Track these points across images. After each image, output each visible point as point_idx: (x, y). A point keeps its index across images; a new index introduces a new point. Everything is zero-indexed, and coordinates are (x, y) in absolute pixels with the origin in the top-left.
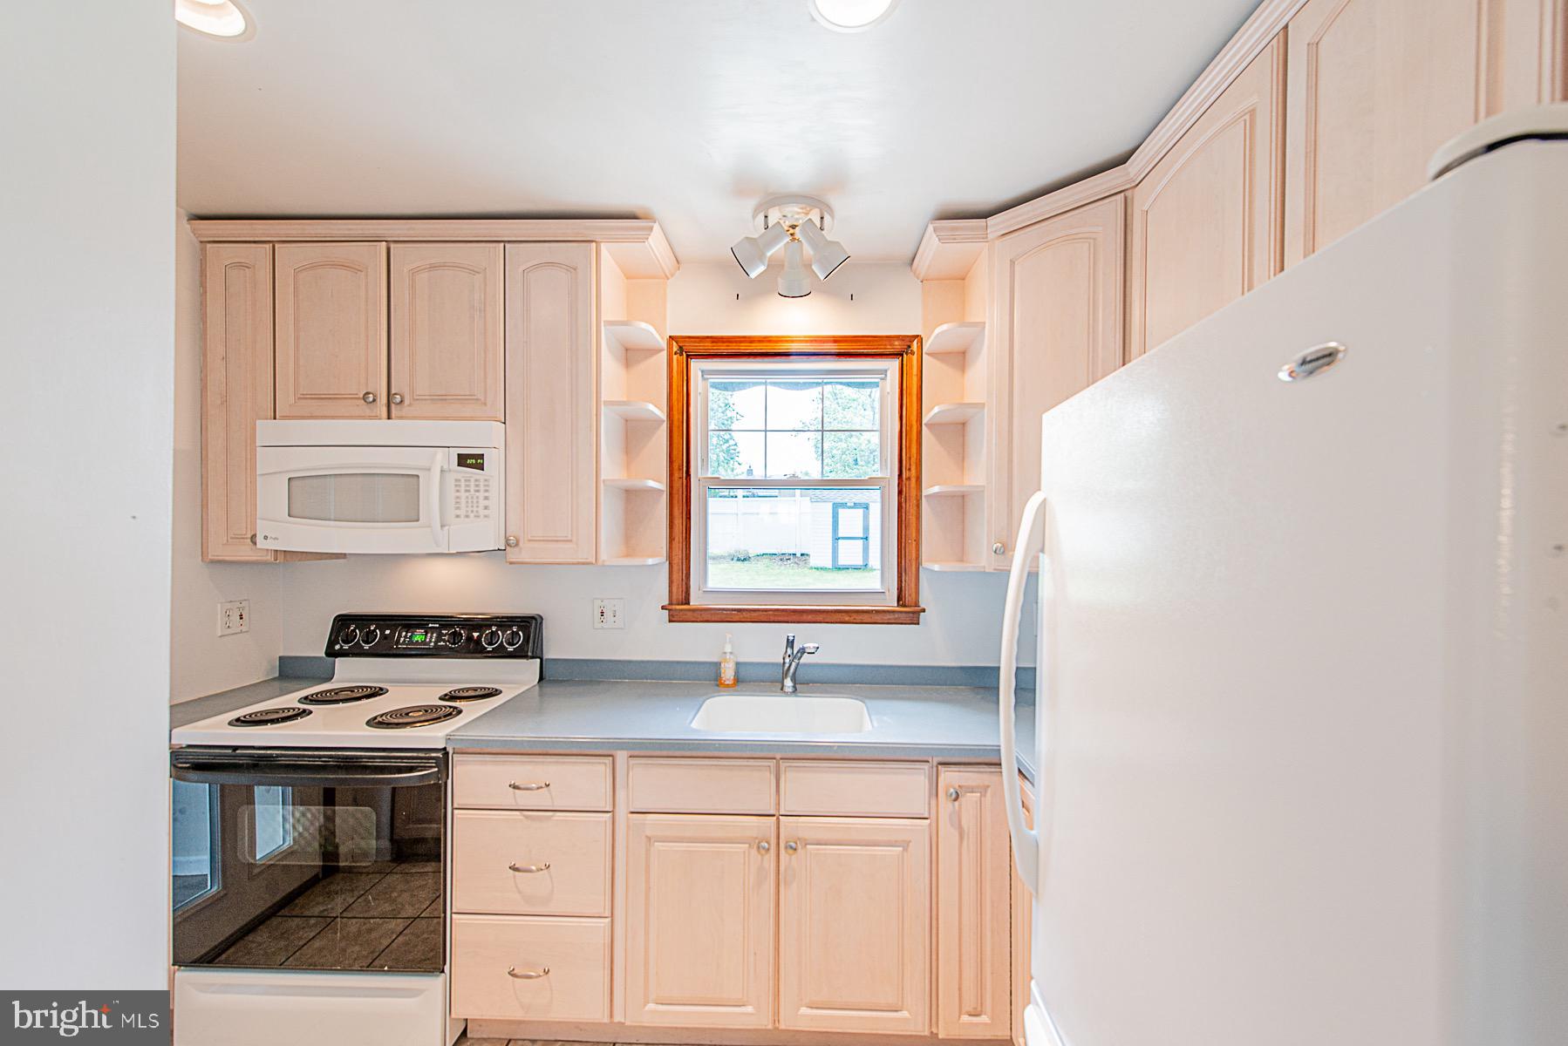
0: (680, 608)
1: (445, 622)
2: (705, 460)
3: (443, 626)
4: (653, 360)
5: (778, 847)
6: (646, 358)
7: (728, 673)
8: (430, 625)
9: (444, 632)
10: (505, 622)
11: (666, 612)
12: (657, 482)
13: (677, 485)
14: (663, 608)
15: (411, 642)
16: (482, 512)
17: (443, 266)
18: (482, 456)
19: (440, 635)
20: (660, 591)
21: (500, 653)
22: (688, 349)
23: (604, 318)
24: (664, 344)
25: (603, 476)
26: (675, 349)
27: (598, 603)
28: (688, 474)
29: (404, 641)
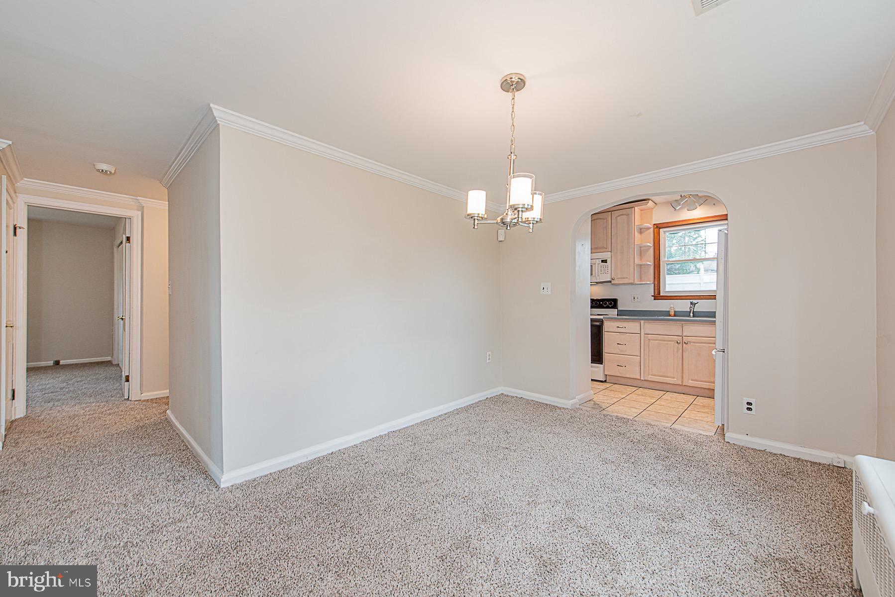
0: (657, 296)
2: (664, 256)
4: (649, 231)
5: (683, 343)
6: (647, 230)
7: (672, 313)
10: (608, 300)
11: (653, 297)
12: (650, 262)
13: (656, 263)
14: (652, 296)
16: (607, 272)
17: (596, 219)
18: (606, 260)
20: (652, 292)
21: (608, 307)
22: (658, 227)
23: (636, 224)
24: (652, 226)
25: (635, 262)
26: (655, 227)
27: (633, 295)
28: (659, 260)
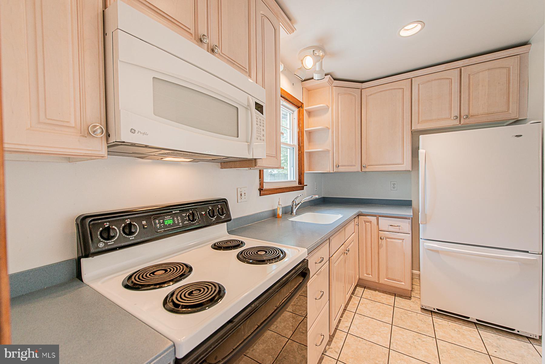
1: (182, 208)
3: (182, 211)
8: (174, 212)
9: (184, 215)
14: (259, 190)
15: (165, 226)
18: (262, 106)
19: (182, 218)
21: (220, 221)
27: (239, 190)
29: (160, 226)
